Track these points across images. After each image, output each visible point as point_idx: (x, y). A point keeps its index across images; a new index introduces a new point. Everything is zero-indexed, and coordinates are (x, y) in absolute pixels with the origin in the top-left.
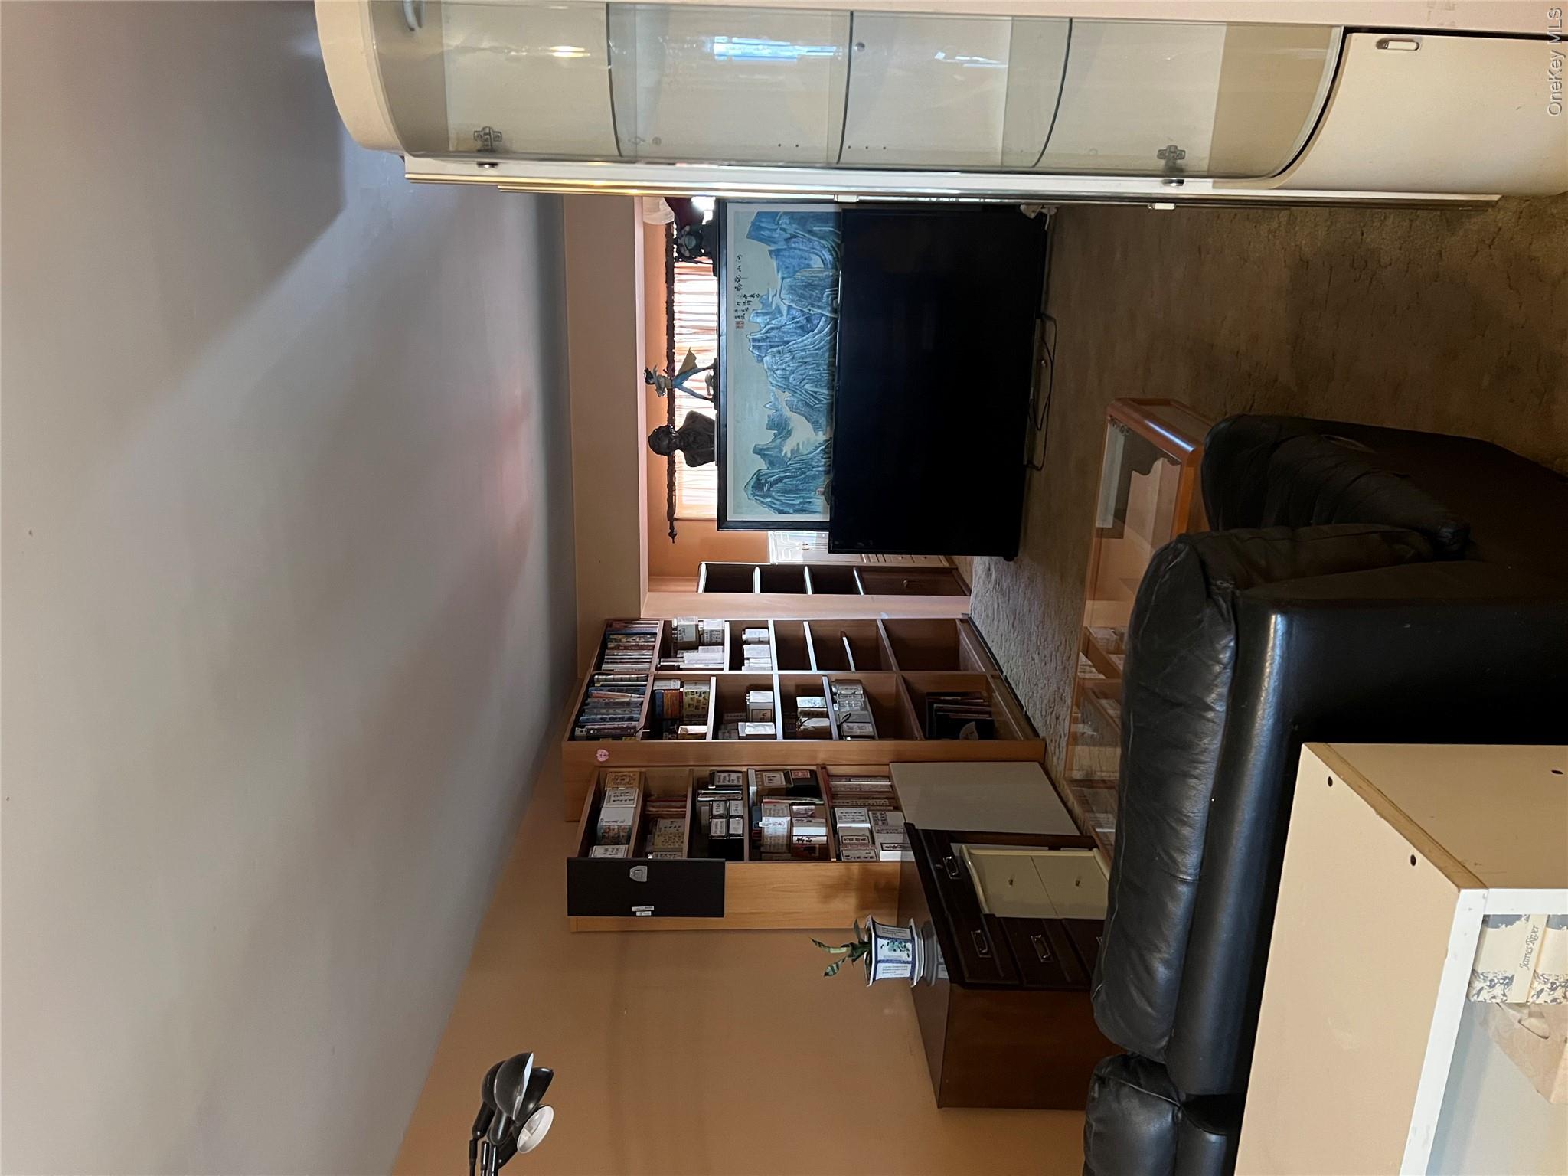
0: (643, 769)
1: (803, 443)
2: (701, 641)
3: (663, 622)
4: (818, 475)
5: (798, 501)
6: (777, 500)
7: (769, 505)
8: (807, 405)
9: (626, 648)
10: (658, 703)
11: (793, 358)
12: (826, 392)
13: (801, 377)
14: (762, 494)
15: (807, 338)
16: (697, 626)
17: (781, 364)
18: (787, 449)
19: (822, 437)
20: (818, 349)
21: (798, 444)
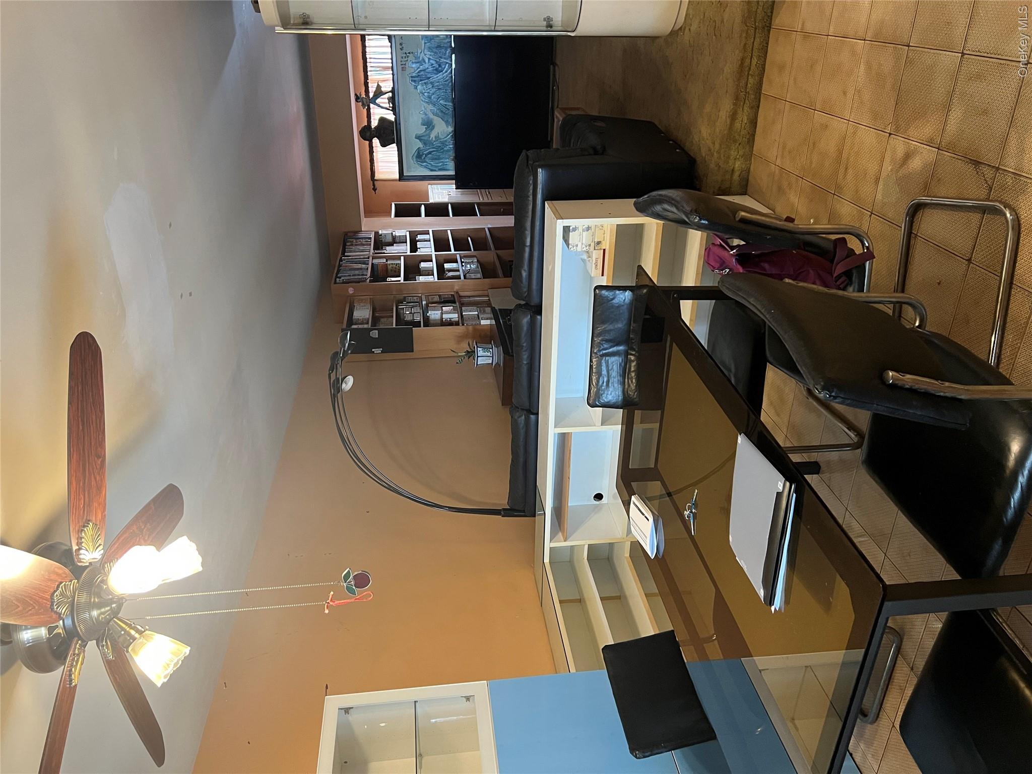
0: (371, 297)
1: (441, 132)
2: (394, 241)
3: (374, 232)
4: (449, 150)
5: (440, 164)
6: (429, 164)
7: (426, 167)
8: (442, 111)
9: (356, 245)
10: (376, 269)
11: (433, 87)
12: (451, 104)
13: (437, 97)
14: (421, 161)
15: (440, 76)
16: (392, 233)
17: (427, 90)
18: (433, 136)
19: (450, 129)
20: (445, 81)
21: (438, 133)
